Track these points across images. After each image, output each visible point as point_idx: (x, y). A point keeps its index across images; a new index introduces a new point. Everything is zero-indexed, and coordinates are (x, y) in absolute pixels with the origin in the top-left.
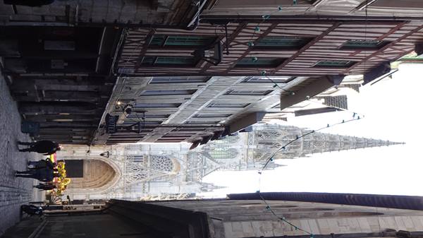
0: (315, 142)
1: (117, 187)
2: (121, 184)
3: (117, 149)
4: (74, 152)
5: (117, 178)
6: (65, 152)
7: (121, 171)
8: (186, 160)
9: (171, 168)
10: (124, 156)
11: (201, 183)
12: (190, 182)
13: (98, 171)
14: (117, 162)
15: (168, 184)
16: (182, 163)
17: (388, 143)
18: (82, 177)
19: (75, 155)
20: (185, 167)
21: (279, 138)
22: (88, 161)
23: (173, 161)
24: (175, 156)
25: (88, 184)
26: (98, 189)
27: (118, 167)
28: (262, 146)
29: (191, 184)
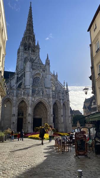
0: (29, 31)
1: (47, 101)
2: (46, 99)
3: (29, 100)
4: (29, 123)
5: (43, 101)
6: (29, 127)
7: (40, 99)
8: (35, 71)
9: (39, 78)
10: (32, 97)
11: (46, 65)
12: (45, 70)
13: (39, 111)
14: (35, 100)
15: (46, 79)
16: (36, 72)
17: (31, 7)
18: (41, 119)
19: (30, 122)
20: (38, 71)
21: (27, 42)
22: (34, 116)
23: (35, 77)
24: (33, 75)
25: (45, 116)
26: (48, 110)
27: (38, 100)
28: (30, 49)
29: (46, 69)
